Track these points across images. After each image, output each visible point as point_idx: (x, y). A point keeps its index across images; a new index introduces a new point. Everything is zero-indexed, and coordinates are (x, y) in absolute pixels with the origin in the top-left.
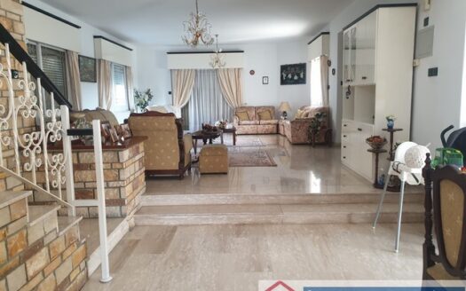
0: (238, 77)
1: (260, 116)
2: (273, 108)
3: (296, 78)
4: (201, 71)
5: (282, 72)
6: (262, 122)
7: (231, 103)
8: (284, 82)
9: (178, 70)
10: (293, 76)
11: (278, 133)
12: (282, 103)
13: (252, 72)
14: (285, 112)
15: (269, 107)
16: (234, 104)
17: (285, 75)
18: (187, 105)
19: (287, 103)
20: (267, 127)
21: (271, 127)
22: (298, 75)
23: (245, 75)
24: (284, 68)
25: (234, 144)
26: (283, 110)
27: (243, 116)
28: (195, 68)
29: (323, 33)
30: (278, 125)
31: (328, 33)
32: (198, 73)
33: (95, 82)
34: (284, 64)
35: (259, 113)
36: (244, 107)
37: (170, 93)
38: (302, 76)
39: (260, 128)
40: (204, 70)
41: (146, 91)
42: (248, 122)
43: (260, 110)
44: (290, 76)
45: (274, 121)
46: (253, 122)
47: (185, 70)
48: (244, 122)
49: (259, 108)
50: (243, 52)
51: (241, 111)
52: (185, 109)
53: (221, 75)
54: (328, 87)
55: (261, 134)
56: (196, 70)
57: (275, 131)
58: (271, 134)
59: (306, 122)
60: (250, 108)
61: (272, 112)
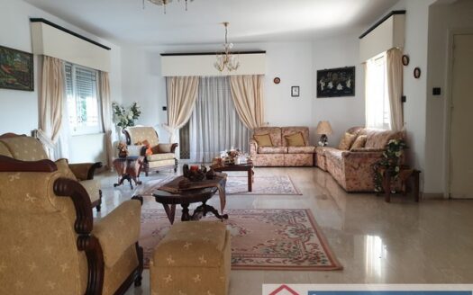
0: (257, 87)
1: (287, 140)
2: (307, 129)
3: (340, 87)
4: (206, 78)
5: (318, 80)
6: (292, 149)
7: (247, 122)
8: (322, 93)
9: (176, 78)
10: (335, 85)
11: (314, 165)
12: (321, 122)
13: (277, 81)
14: (324, 136)
15: (301, 128)
16: (252, 124)
17: (323, 84)
18: (188, 125)
19: (328, 122)
20: (298, 156)
21: (304, 156)
22: (344, 84)
23: (267, 84)
24: (322, 75)
25: (250, 190)
26: (322, 133)
27: (265, 141)
28: (199, 75)
29: (394, 13)
30: (314, 154)
31: (403, 12)
32: (202, 82)
33: (33, 90)
34: (322, 68)
35: (287, 137)
36: (266, 128)
37: (165, 108)
38: (349, 85)
39: (289, 159)
40: (211, 79)
41: (132, 105)
42: (271, 149)
43: (288, 133)
44: (331, 85)
45: (309, 149)
46: (278, 150)
47: (185, 78)
48: (265, 150)
49: (287, 129)
50: (264, 52)
51: (260, 134)
52: (185, 131)
53: (234, 84)
54: (403, 99)
55: (291, 167)
56: (200, 78)
57: (311, 163)
58: (305, 166)
59: (370, 156)
60: (274, 129)
61: (306, 135)
